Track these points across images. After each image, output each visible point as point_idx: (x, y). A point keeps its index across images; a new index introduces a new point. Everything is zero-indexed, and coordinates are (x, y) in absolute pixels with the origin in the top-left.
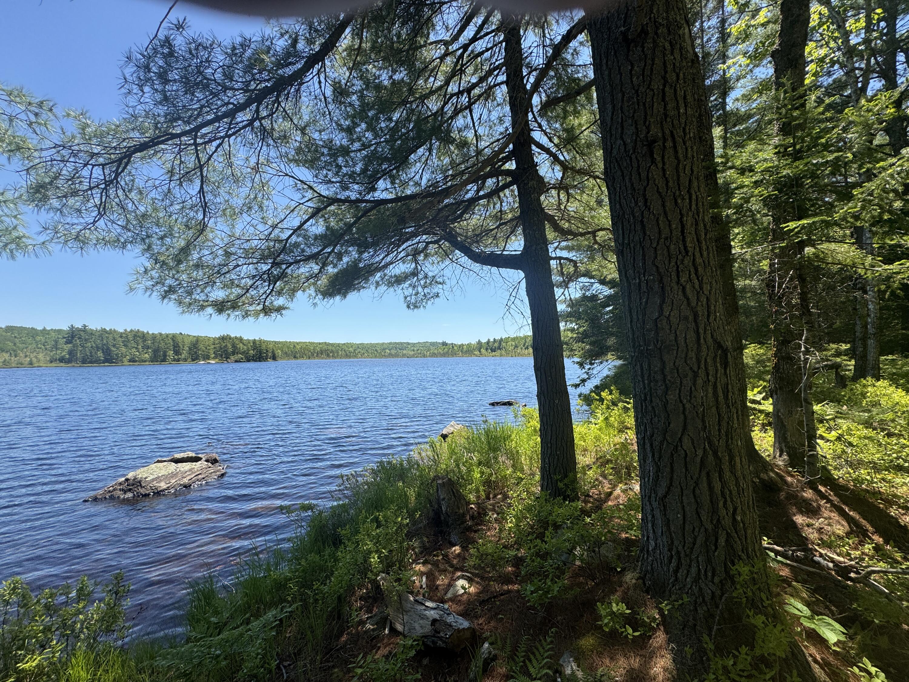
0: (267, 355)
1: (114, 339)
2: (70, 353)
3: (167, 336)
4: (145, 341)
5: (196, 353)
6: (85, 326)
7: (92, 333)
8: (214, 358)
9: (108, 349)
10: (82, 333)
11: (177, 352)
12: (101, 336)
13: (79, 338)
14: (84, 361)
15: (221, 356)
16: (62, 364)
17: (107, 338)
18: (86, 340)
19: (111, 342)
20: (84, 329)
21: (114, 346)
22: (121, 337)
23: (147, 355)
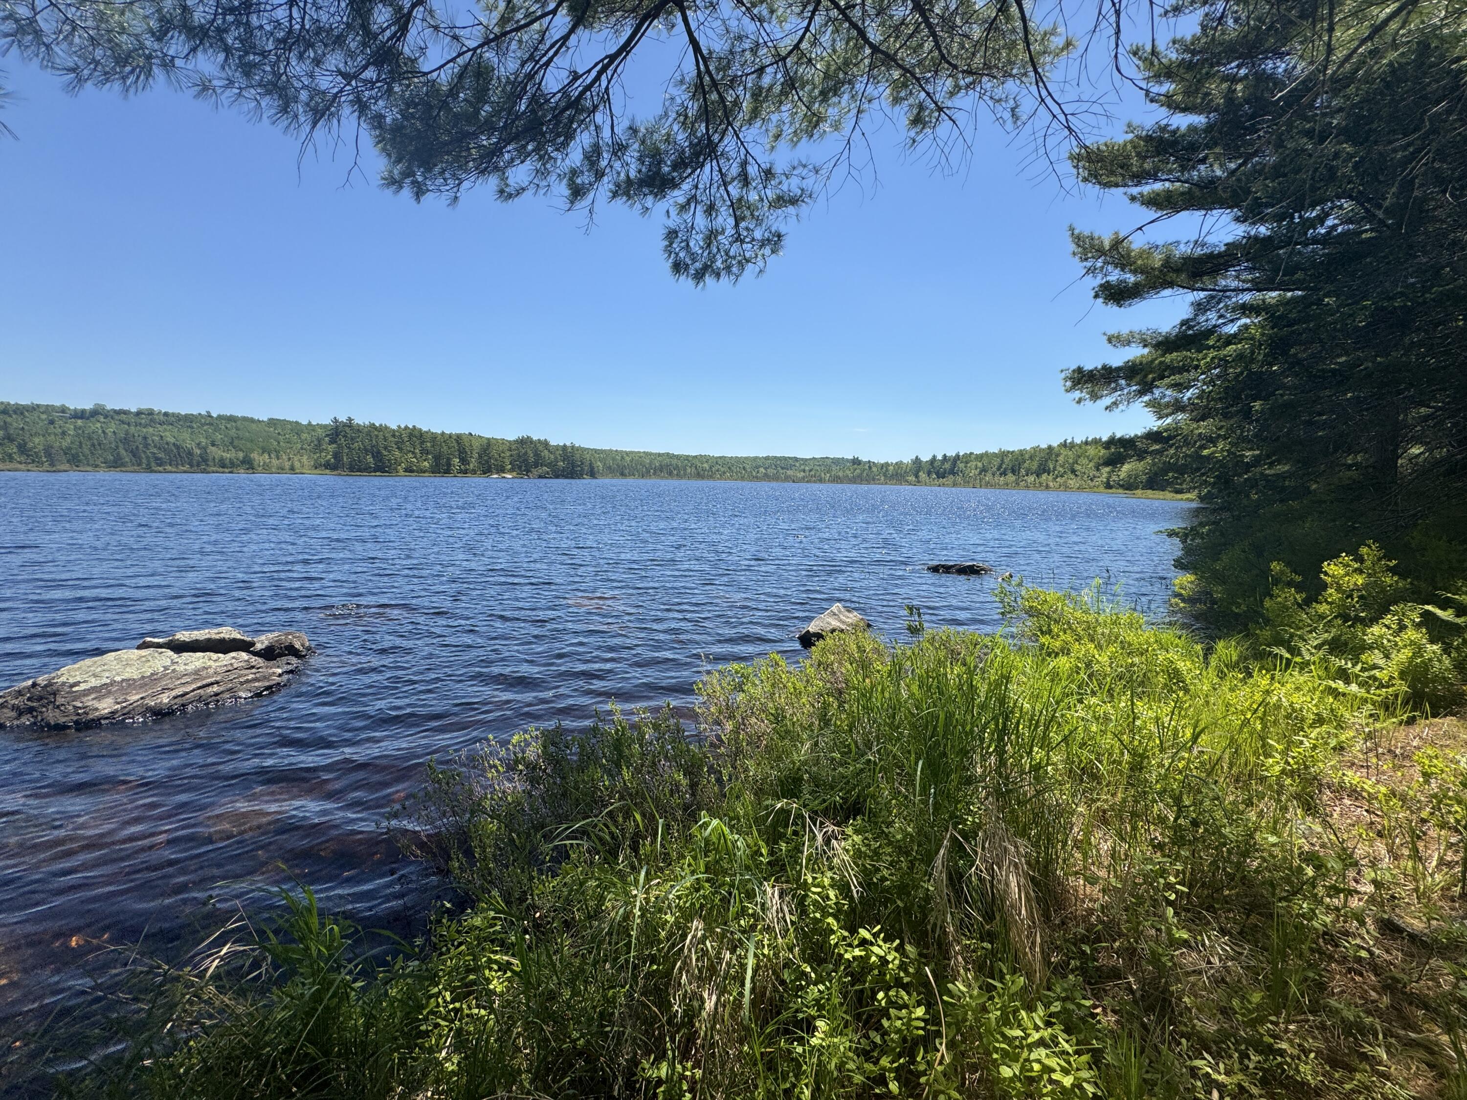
0: (582, 469)
1: (385, 439)
2: (336, 455)
3: (450, 436)
4: (422, 443)
5: (487, 462)
6: (350, 419)
7: (358, 429)
8: (511, 471)
9: (379, 452)
10: (347, 429)
11: (464, 461)
12: (369, 434)
13: (345, 436)
14: (351, 469)
15: (520, 468)
16: (327, 471)
17: (377, 436)
18: (352, 439)
19: (382, 443)
20: (349, 424)
21: (385, 448)
22: (394, 436)
23: (426, 463)
